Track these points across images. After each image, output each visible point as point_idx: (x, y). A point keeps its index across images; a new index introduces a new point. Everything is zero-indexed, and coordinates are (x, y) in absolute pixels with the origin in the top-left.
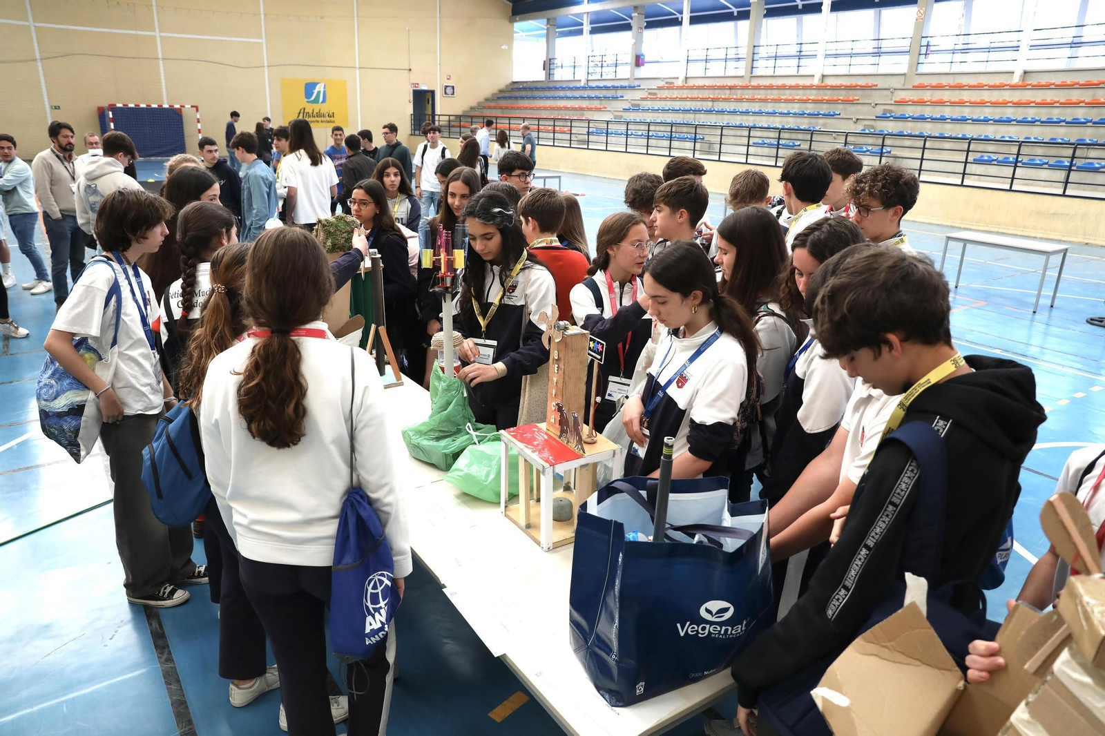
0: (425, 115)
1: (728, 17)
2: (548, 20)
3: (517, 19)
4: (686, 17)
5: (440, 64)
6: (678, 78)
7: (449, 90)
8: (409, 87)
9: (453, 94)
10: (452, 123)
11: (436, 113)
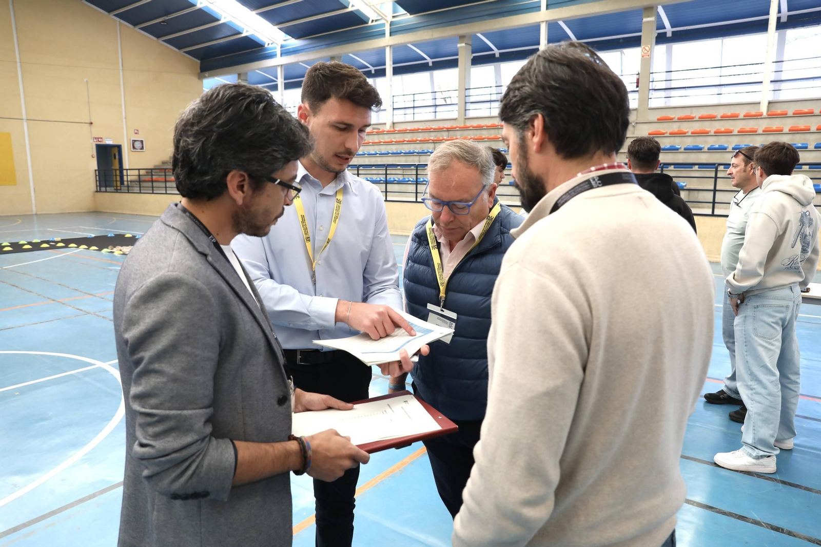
0: (112, 170)
1: (424, 68)
2: (239, 75)
3: (207, 75)
4: (389, 68)
5: (125, 118)
6: (385, 124)
7: (138, 145)
8: (91, 141)
9: (142, 148)
10: (143, 178)
11: (124, 168)
